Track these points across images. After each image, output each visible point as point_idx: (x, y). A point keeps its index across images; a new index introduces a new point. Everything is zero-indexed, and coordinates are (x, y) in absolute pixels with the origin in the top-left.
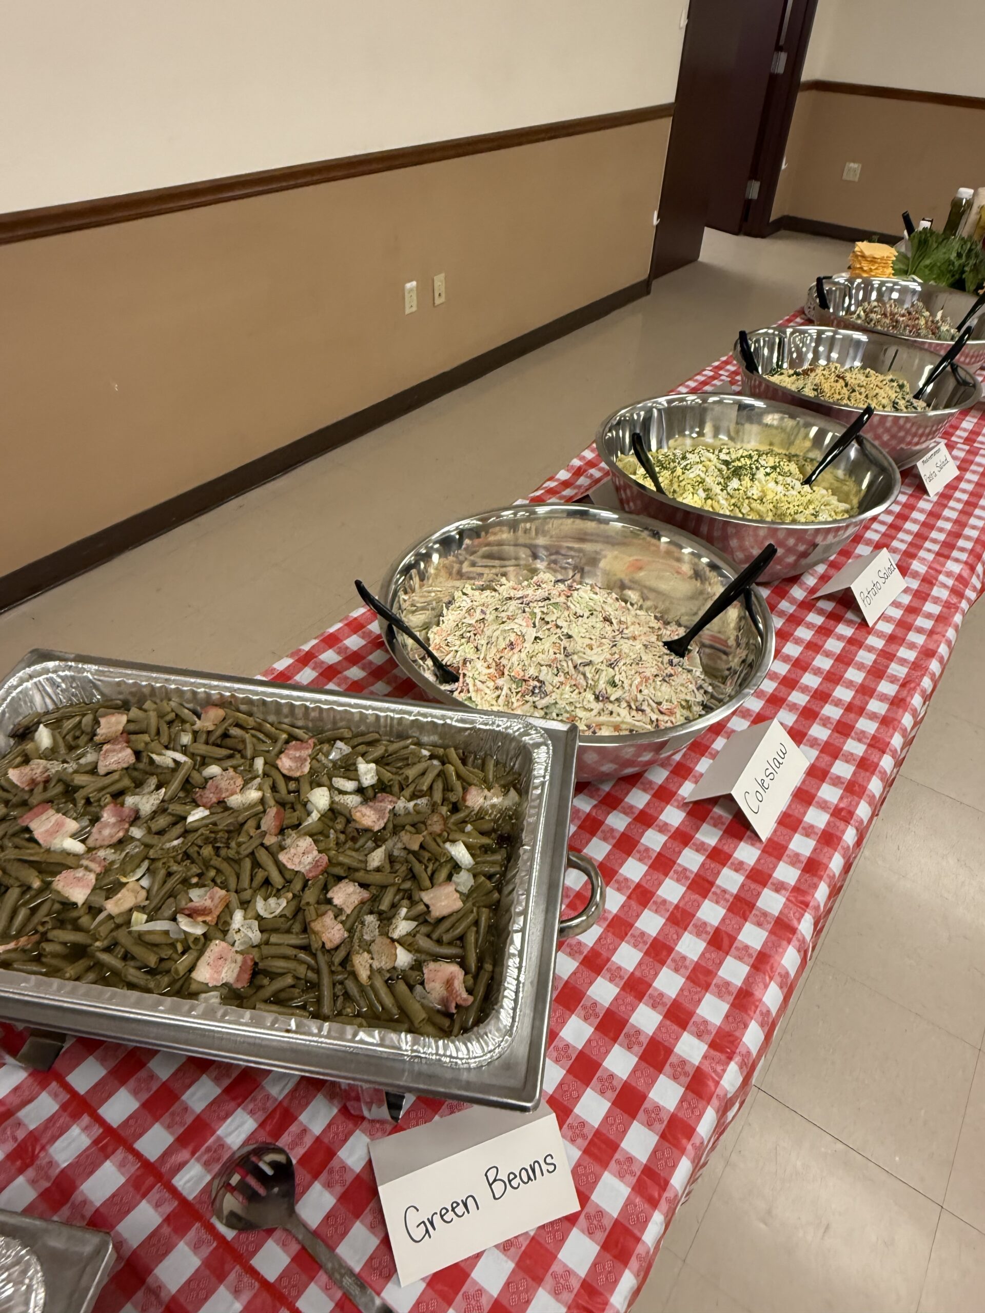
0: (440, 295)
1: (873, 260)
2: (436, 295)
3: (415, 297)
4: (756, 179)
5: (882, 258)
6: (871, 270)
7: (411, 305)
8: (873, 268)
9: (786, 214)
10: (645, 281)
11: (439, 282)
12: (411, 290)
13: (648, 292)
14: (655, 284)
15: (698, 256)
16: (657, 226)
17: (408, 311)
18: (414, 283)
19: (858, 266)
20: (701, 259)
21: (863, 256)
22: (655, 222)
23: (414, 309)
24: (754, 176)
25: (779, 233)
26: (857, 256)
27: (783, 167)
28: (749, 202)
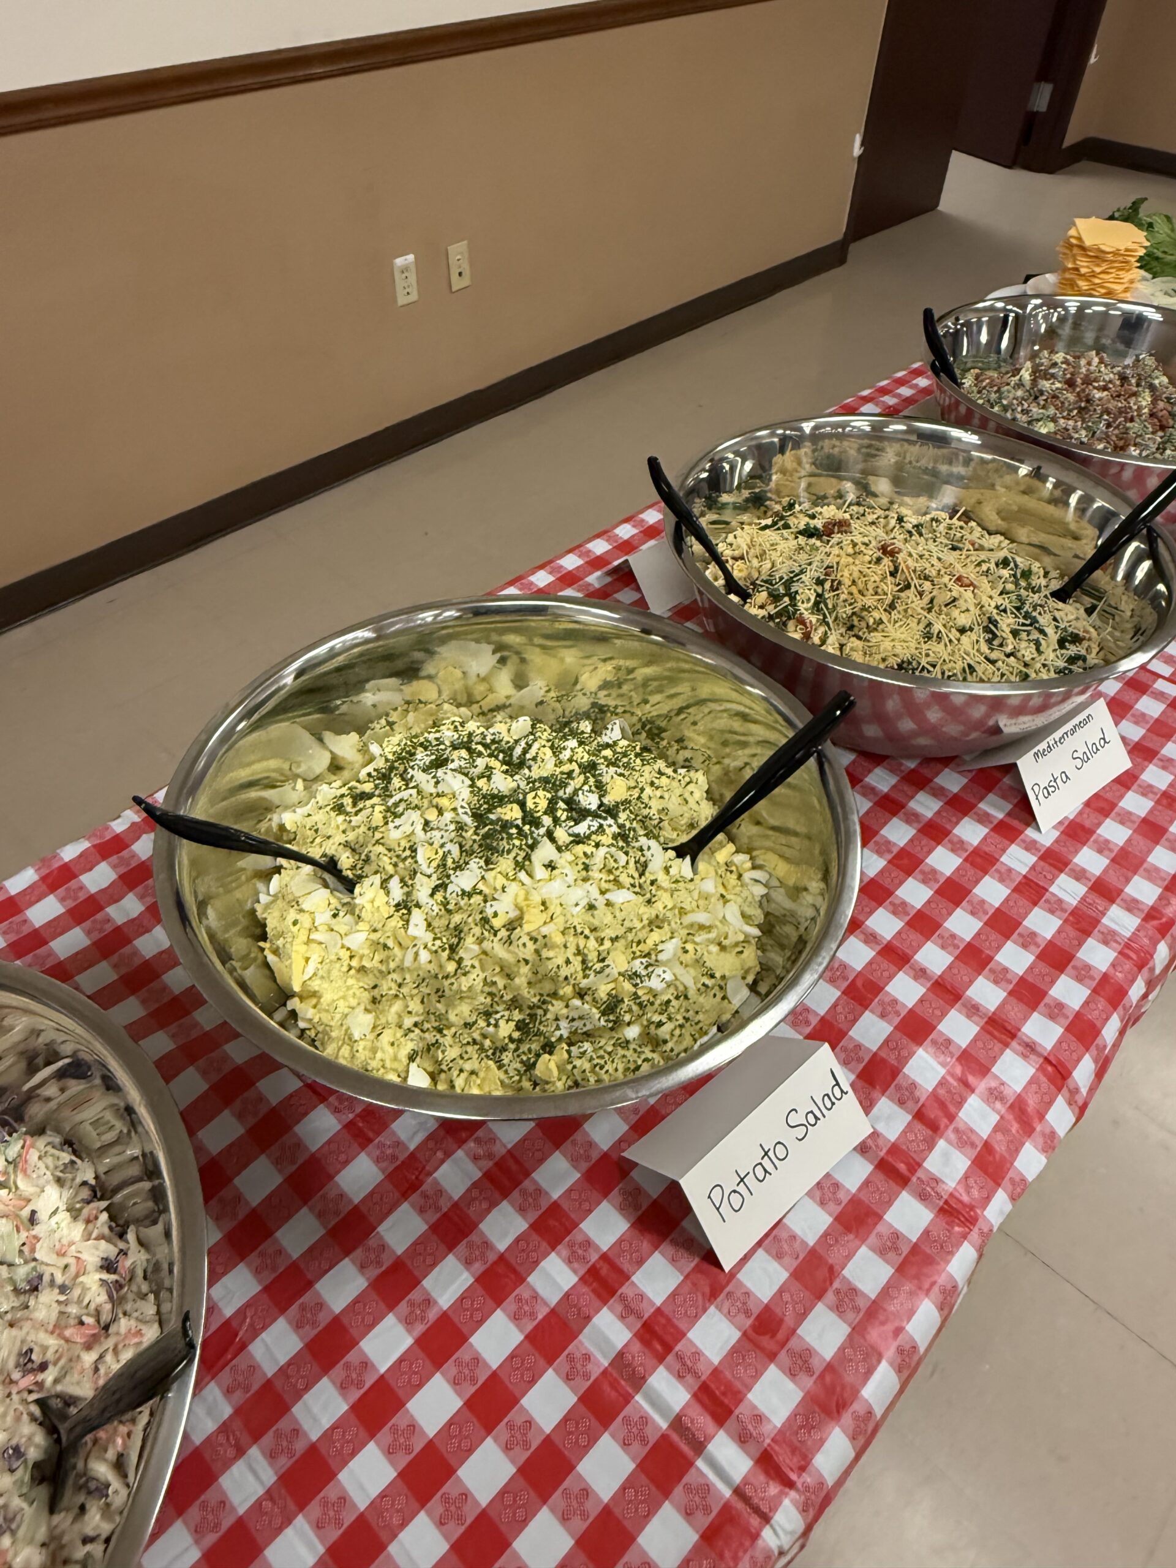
0: (460, 274)
1: (1098, 256)
2: (454, 277)
3: (413, 279)
4: (1047, 80)
5: (1116, 253)
6: (1094, 275)
7: (406, 291)
8: (1098, 270)
9: (1092, 133)
10: (834, 244)
11: (458, 253)
12: (404, 270)
13: (842, 261)
14: (854, 248)
15: (937, 204)
16: (860, 157)
17: (402, 300)
18: (411, 257)
19: (1070, 266)
20: (941, 207)
21: (1083, 248)
22: (857, 150)
23: (414, 297)
24: (1043, 76)
25: (1077, 166)
26: (1071, 246)
27: (1093, 60)
28: (1034, 115)
